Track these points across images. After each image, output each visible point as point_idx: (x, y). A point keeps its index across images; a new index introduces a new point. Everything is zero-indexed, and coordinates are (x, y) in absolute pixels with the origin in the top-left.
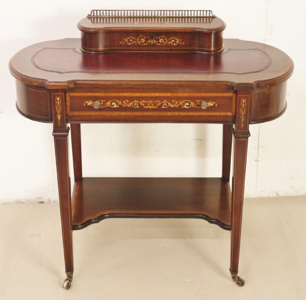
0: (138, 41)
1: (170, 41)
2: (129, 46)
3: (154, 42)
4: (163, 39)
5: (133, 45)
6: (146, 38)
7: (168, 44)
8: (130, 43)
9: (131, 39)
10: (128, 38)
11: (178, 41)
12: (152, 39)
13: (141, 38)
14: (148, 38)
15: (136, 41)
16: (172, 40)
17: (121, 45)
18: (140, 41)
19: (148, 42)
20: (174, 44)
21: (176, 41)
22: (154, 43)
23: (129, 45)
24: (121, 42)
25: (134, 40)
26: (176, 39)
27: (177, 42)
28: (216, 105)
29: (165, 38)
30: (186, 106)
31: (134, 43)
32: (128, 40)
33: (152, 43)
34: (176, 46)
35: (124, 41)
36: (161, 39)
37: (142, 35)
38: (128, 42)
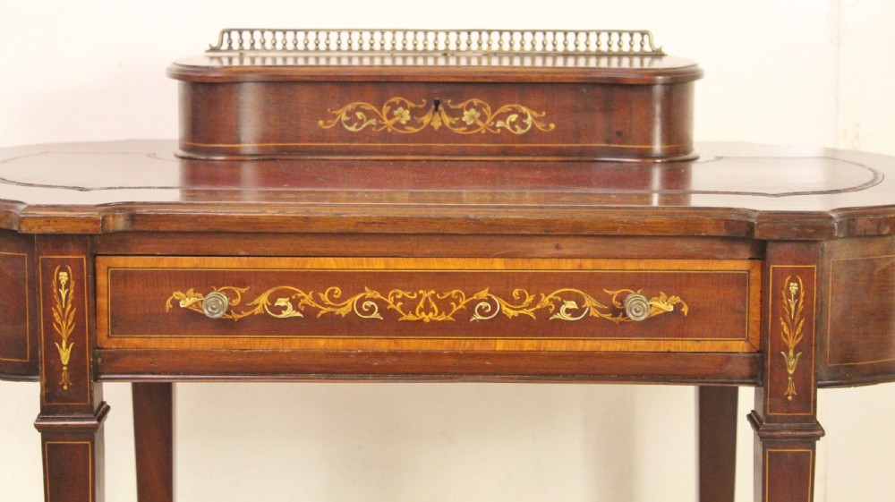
0: (385, 119)
1: (503, 117)
2: (353, 137)
3: (442, 121)
4: (478, 108)
5: (368, 134)
6: (413, 105)
7: (494, 128)
8: (357, 127)
9: (358, 109)
10: (350, 107)
11: (530, 118)
12: (436, 110)
13: (394, 106)
14: (421, 106)
15: (378, 118)
16: (509, 113)
17: (323, 131)
18: (394, 117)
19: (422, 124)
20: (515, 130)
21: (526, 116)
22: (443, 127)
23: (351, 132)
24: (321, 123)
25: (369, 114)
26: (524, 110)
27: (529, 121)
28: (685, 310)
29: (485, 107)
30: (568, 311)
31: (371, 126)
32: (348, 114)
33: (437, 125)
34: (523, 138)
35: (335, 116)
36: (468, 109)
37: (401, 96)
38: (347, 122)
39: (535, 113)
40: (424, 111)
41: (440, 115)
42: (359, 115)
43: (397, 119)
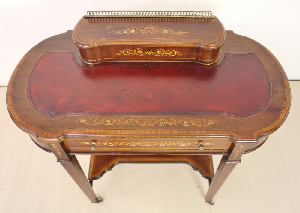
0: (135, 53)
1: (168, 52)
2: (126, 56)
4: (161, 51)
5: (130, 56)
6: (143, 50)
7: (166, 55)
8: (127, 54)
9: (127, 51)
10: (125, 50)
12: (149, 51)
13: (137, 50)
15: (133, 53)
16: (170, 52)
17: (118, 55)
19: (145, 54)
20: (172, 55)
21: (175, 52)
22: (151, 54)
24: (117, 54)
25: (131, 52)
27: (175, 54)
29: (163, 50)
31: (131, 54)
32: (124, 52)
33: (149, 54)
34: (174, 57)
35: (121, 52)
36: (158, 51)
37: (139, 48)
38: (124, 54)
39: (177, 52)
40: (146, 51)
41: (150, 52)
42: (128, 52)
43: (138, 53)
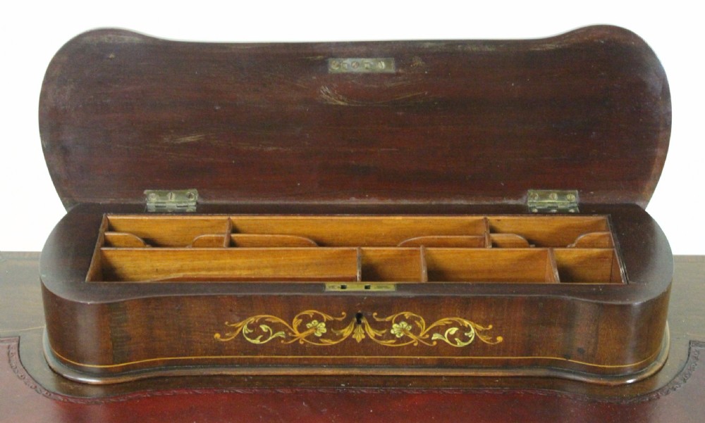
0: (297, 332)
1: (441, 330)
2: (256, 349)
3: (365, 334)
4: (410, 322)
5: (274, 346)
6: (331, 318)
7: (430, 340)
8: (261, 340)
9: (262, 321)
10: (252, 320)
11: (473, 331)
12: (359, 322)
13: (307, 319)
14: (340, 319)
15: (287, 331)
16: (447, 327)
17: (220, 345)
18: (306, 329)
19: (341, 336)
20: (456, 343)
21: (468, 329)
22: (367, 339)
23: (255, 345)
24: (217, 336)
25: (276, 327)
26: (466, 323)
27: (472, 334)
29: (419, 320)
31: (280, 338)
32: (250, 326)
33: (359, 337)
34: (463, 351)
35: (235, 329)
36: (397, 322)
37: (316, 309)
38: (249, 335)
39: (480, 328)
40: (346, 323)
41: (363, 327)
42: (264, 328)
43: (311, 331)
